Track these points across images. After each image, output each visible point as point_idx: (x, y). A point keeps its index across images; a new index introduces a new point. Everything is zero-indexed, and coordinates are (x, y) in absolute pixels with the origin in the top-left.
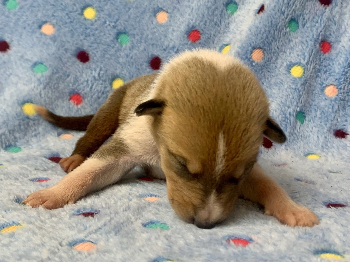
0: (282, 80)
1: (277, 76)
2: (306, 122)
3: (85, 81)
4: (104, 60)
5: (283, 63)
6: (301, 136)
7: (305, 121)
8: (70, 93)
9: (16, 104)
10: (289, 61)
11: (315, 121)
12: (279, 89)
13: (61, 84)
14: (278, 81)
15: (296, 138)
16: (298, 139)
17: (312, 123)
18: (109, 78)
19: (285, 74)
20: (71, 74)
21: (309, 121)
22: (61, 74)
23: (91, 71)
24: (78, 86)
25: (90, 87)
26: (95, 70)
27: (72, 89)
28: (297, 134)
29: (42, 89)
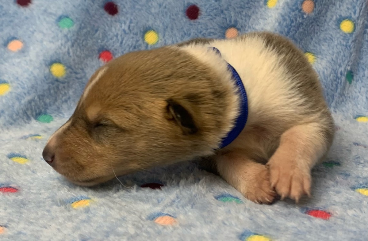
0: (331, 36)
1: (326, 30)
2: (354, 82)
3: (115, 35)
4: (134, 12)
5: (332, 16)
6: (350, 98)
7: (352, 81)
8: (99, 51)
9: (44, 66)
10: (338, 15)
11: (363, 81)
12: (329, 46)
13: (89, 40)
14: (328, 36)
15: (345, 100)
16: (346, 100)
17: (360, 83)
18: (140, 31)
19: (334, 29)
20: (99, 29)
21: (357, 81)
22: (89, 29)
23: (120, 24)
24: (107, 42)
25: (120, 42)
26: (125, 23)
27: (101, 45)
28: (346, 95)
29: (70, 47)
